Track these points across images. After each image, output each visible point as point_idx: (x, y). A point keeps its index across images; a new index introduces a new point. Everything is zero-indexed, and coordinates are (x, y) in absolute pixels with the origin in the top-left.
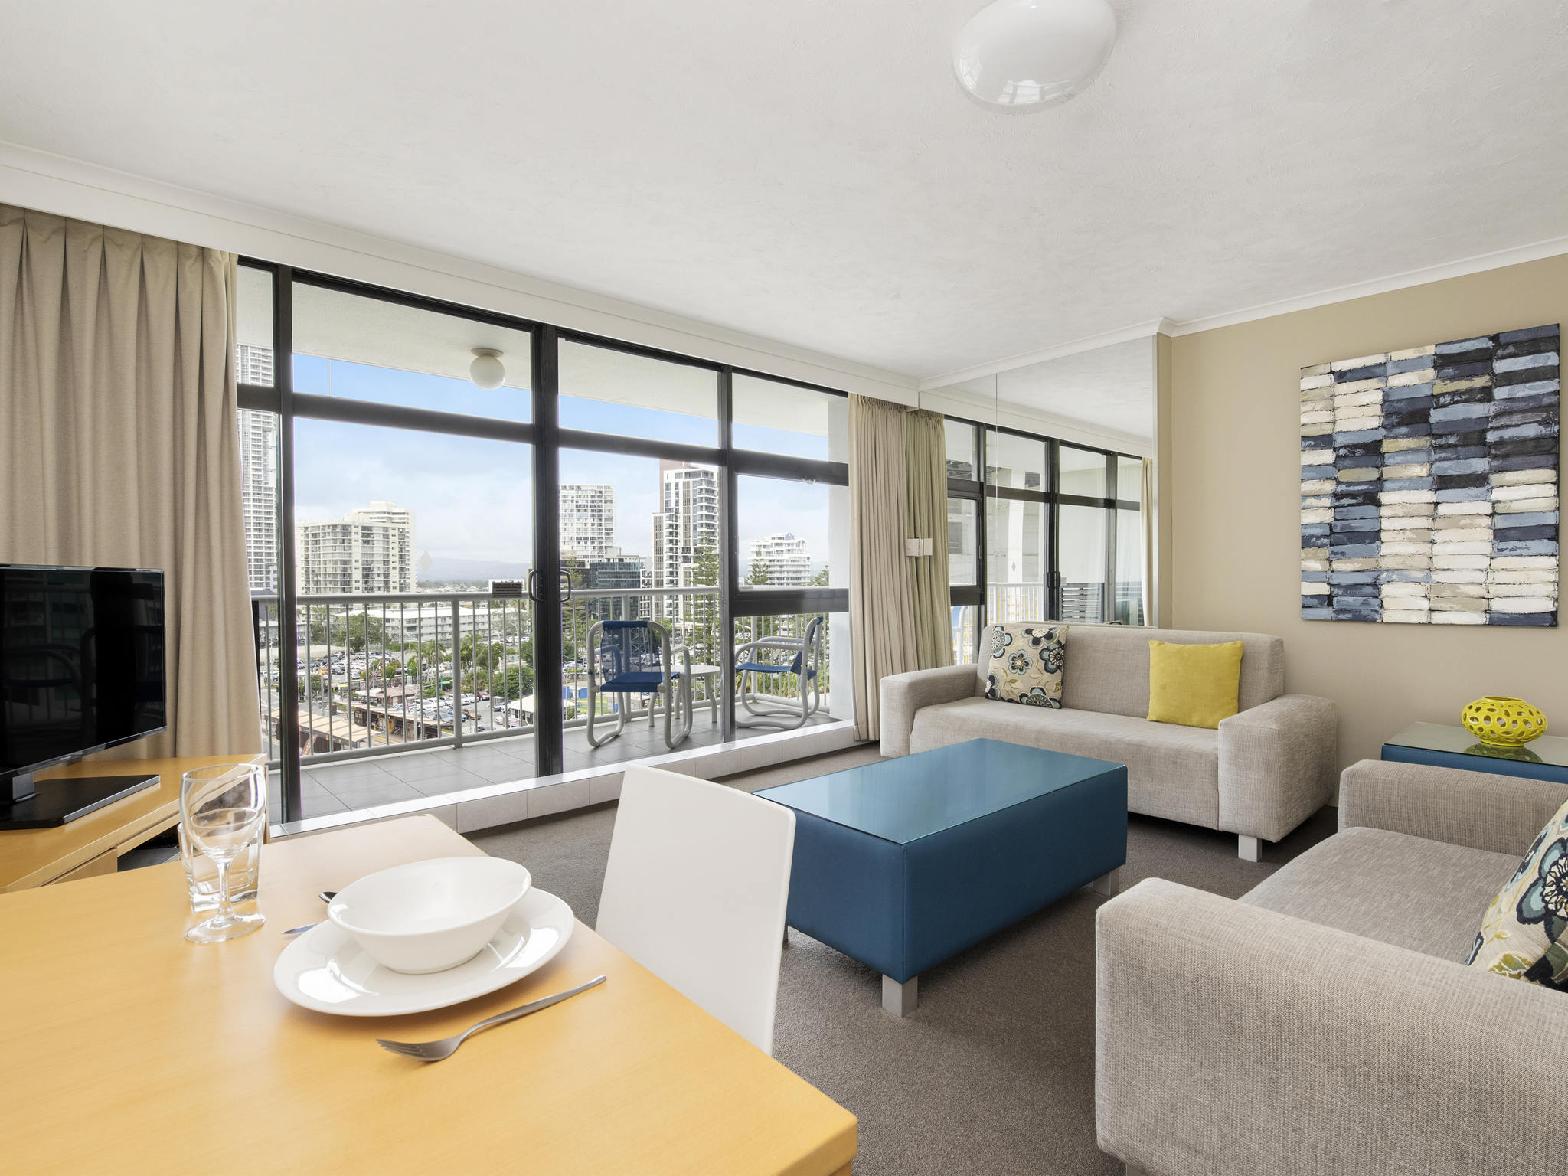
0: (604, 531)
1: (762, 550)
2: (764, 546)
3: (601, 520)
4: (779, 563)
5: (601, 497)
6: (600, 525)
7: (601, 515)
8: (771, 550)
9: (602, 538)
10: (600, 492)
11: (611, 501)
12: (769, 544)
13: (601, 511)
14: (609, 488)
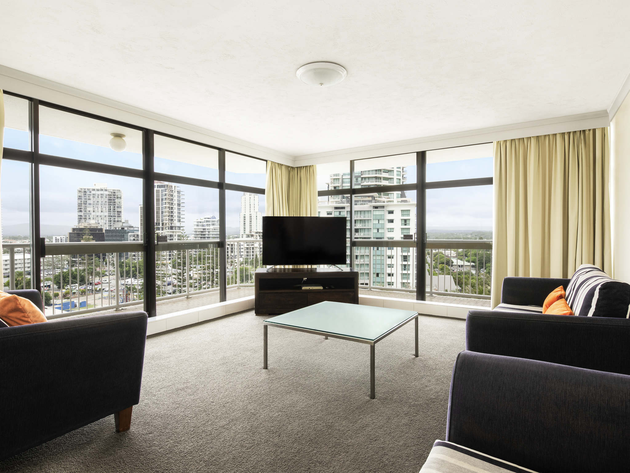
0: (116, 213)
1: (200, 224)
2: (200, 222)
3: (114, 207)
4: (208, 230)
5: (115, 195)
6: (114, 209)
7: (115, 205)
8: (204, 224)
9: (115, 216)
10: (114, 193)
11: (120, 198)
12: (203, 221)
13: (115, 202)
14: (119, 191)
